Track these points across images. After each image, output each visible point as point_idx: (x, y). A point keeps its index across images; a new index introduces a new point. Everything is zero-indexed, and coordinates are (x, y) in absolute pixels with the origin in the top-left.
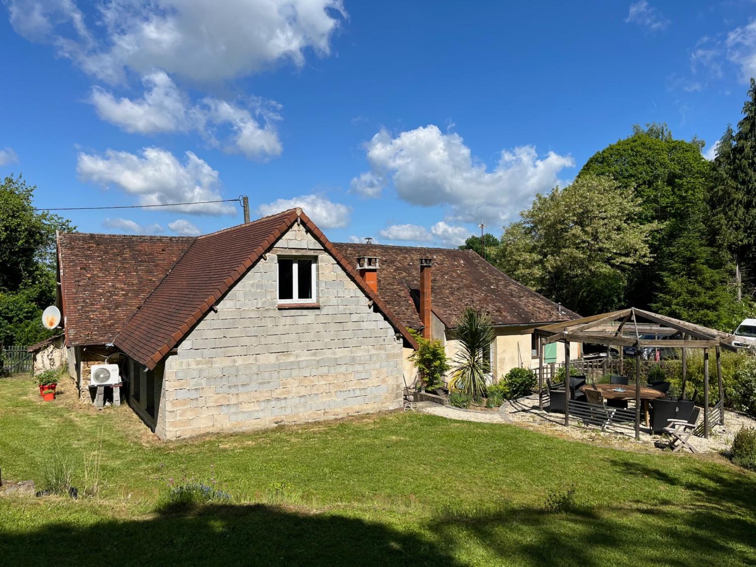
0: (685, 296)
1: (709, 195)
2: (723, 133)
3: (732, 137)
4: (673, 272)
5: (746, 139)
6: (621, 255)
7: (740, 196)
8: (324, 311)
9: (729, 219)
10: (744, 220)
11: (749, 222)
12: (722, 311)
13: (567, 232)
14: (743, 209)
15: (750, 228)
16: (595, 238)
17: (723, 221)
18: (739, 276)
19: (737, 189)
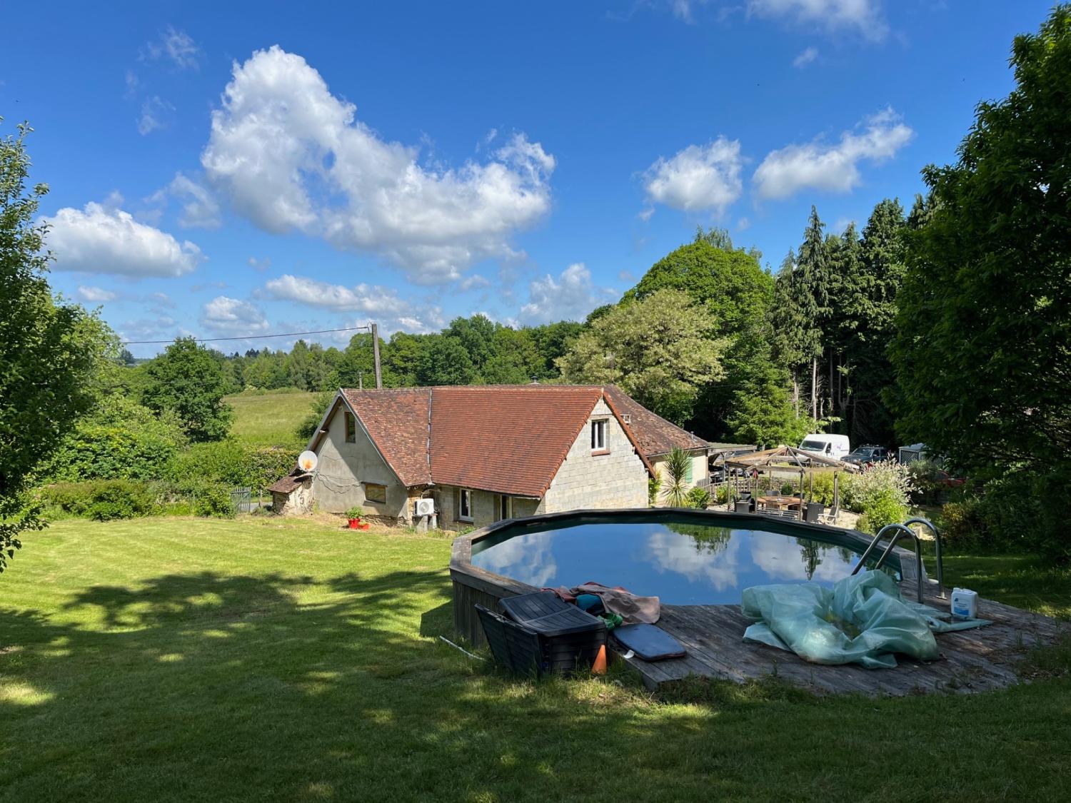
0: (760, 415)
1: (771, 315)
2: (785, 255)
3: (793, 260)
4: (748, 391)
5: (806, 263)
6: (698, 373)
7: (799, 317)
8: (612, 455)
9: (791, 340)
10: (803, 340)
11: (808, 342)
12: (788, 425)
13: (648, 349)
14: (802, 330)
15: (808, 348)
16: (677, 356)
17: (786, 342)
18: (797, 393)
19: (797, 310)
